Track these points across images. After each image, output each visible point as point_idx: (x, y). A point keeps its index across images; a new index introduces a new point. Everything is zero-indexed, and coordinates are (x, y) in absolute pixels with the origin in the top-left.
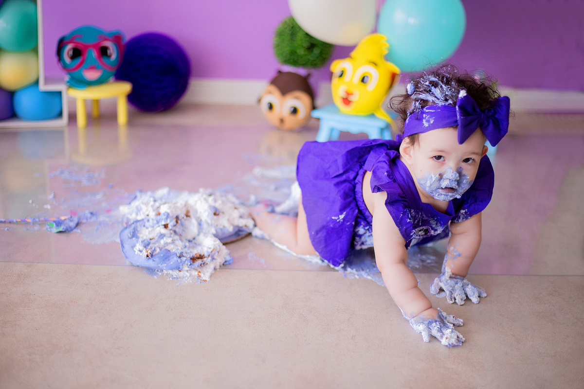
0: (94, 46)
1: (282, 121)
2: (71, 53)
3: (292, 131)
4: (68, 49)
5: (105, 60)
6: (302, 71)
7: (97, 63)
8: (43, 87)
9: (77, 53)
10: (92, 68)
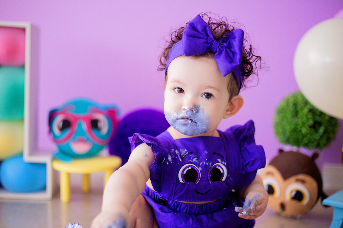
0: (85, 119)
1: (283, 206)
2: (61, 125)
3: (293, 218)
4: (58, 120)
5: (95, 133)
6: (307, 152)
7: (87, 136)
8: (27, 158)
9: (66, 125)
10: (82, 141)
